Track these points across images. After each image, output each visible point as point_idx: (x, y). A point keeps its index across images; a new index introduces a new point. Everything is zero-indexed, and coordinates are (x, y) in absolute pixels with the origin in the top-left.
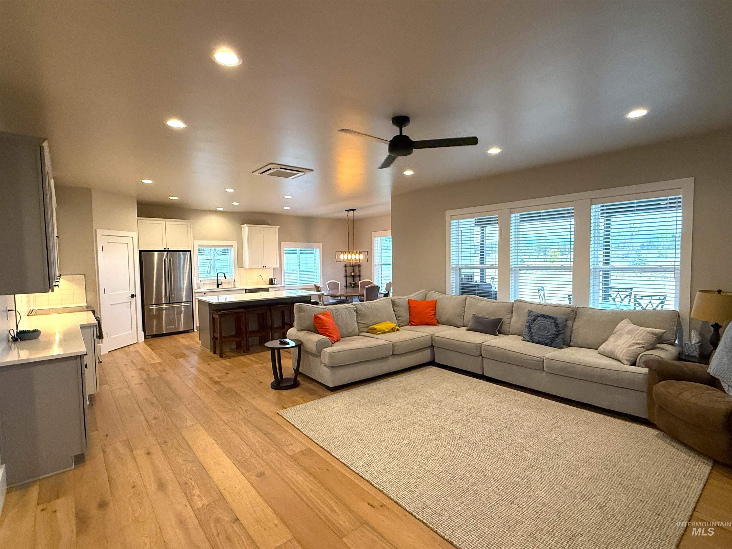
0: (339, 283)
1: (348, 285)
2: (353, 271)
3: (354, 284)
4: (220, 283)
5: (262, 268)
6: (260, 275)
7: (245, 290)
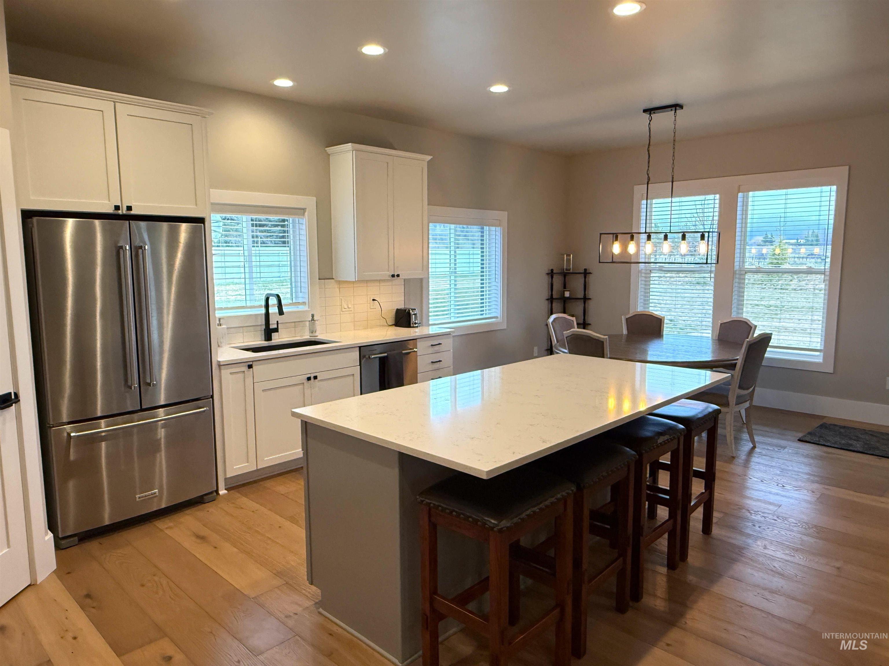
2: (565, 287)
4: (275, 326)
5: (390, 278)
6: (374, 300)
7: (358, 348)
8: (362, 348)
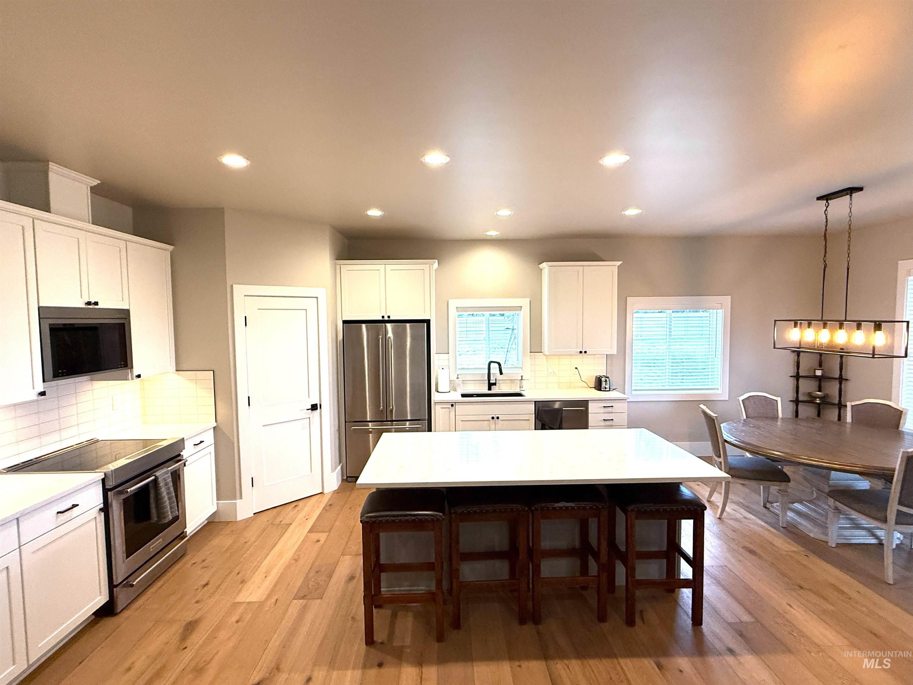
0: (779, 399)
1: (801, 398)
2: (820, 366)
3: (820, 398)
4: (494, 382)
5: (578, 353)
6: (576, 368)
7: (534, 403)
8: (536, 402)
